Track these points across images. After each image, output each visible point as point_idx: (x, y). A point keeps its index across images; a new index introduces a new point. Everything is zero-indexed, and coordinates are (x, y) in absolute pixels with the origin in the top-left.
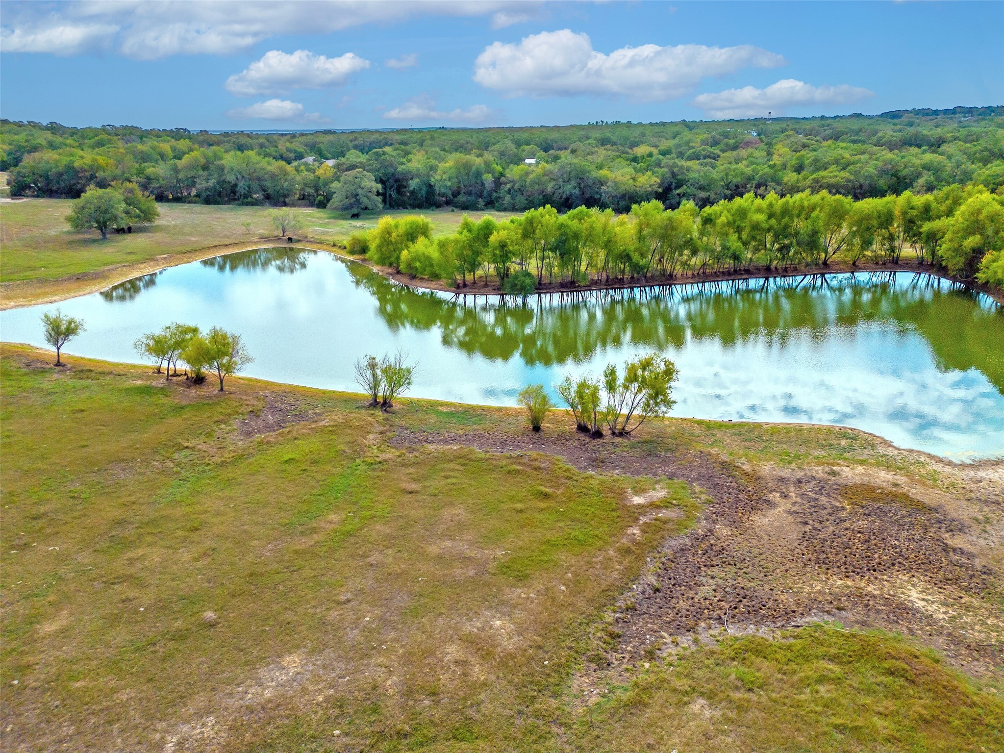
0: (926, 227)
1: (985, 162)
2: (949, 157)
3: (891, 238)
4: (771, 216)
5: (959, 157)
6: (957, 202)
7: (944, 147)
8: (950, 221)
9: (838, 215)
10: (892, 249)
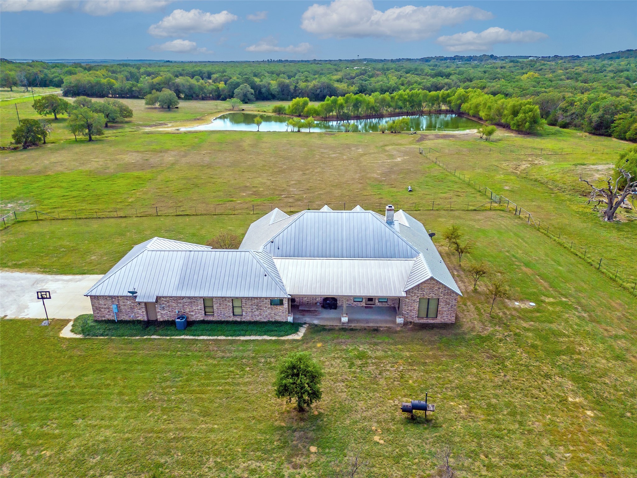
0: (448, 99)
1: (464, 82)
2: (453, 81)
3: (439, 104)
4: (409, 96)
5: (456, 80)
6: (455, 92)
7: (451, 77)
8: (453, 97)
9: (425, 96)
10: (439, 107)
